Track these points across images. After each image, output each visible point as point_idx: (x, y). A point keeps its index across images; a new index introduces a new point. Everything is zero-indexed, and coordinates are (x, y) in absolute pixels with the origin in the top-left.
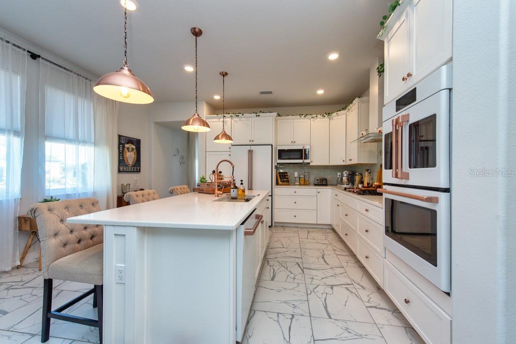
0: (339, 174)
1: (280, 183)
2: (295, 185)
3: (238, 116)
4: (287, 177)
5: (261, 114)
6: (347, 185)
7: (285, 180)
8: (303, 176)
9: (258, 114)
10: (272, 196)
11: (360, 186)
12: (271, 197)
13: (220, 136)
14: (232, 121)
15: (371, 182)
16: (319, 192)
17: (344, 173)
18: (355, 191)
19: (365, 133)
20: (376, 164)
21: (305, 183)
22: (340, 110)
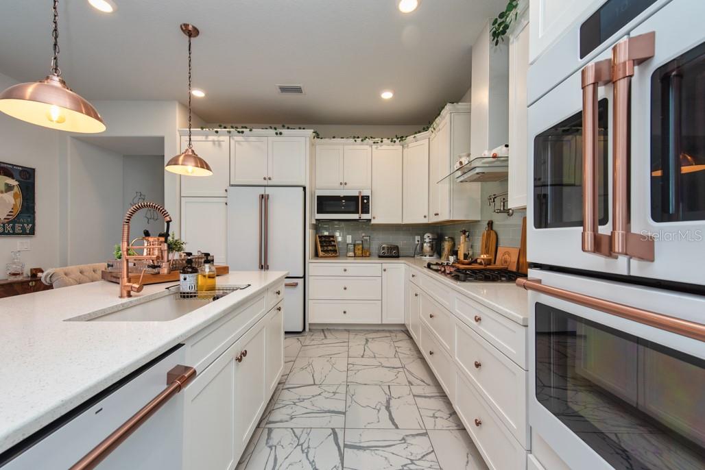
0: (418, 238)
1: (321, 253)
2: (347, 256)
3: (243, 132)
4: (333, 243)
5: (285, 131)
6: (430, 256)
7: (330, 248)
8: (360, 242)
9: (279, 131)
10: (304, 277)
11: (452, 259)
12: (302, 279)
13: (181, 158)
14: (232, 141)
15: (471, 253)
16: (385, 270)
17: (426, 236)
18: (448, 272)
19: (465, 161)
20: (479, 221)
21: (363, 252)
22: (419, 132)
